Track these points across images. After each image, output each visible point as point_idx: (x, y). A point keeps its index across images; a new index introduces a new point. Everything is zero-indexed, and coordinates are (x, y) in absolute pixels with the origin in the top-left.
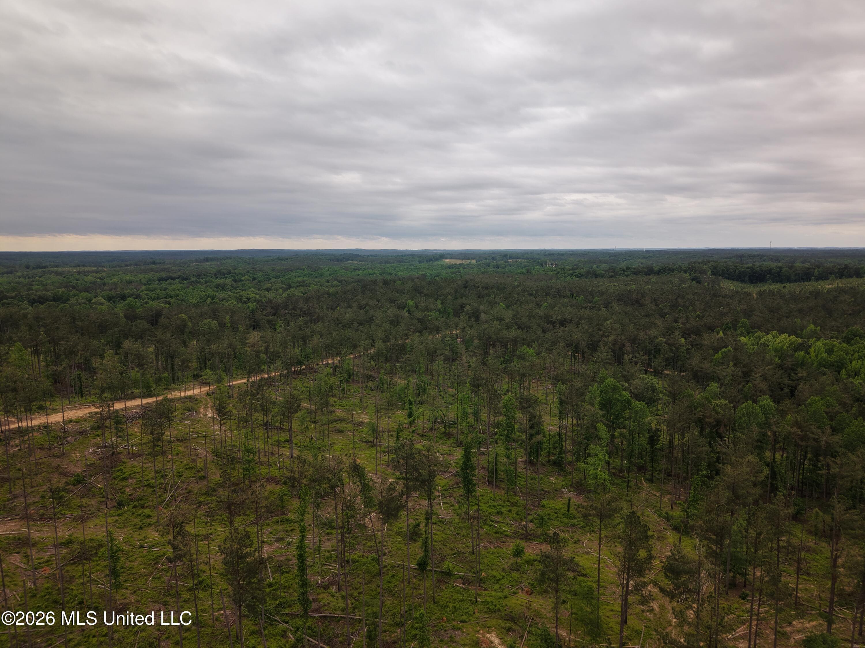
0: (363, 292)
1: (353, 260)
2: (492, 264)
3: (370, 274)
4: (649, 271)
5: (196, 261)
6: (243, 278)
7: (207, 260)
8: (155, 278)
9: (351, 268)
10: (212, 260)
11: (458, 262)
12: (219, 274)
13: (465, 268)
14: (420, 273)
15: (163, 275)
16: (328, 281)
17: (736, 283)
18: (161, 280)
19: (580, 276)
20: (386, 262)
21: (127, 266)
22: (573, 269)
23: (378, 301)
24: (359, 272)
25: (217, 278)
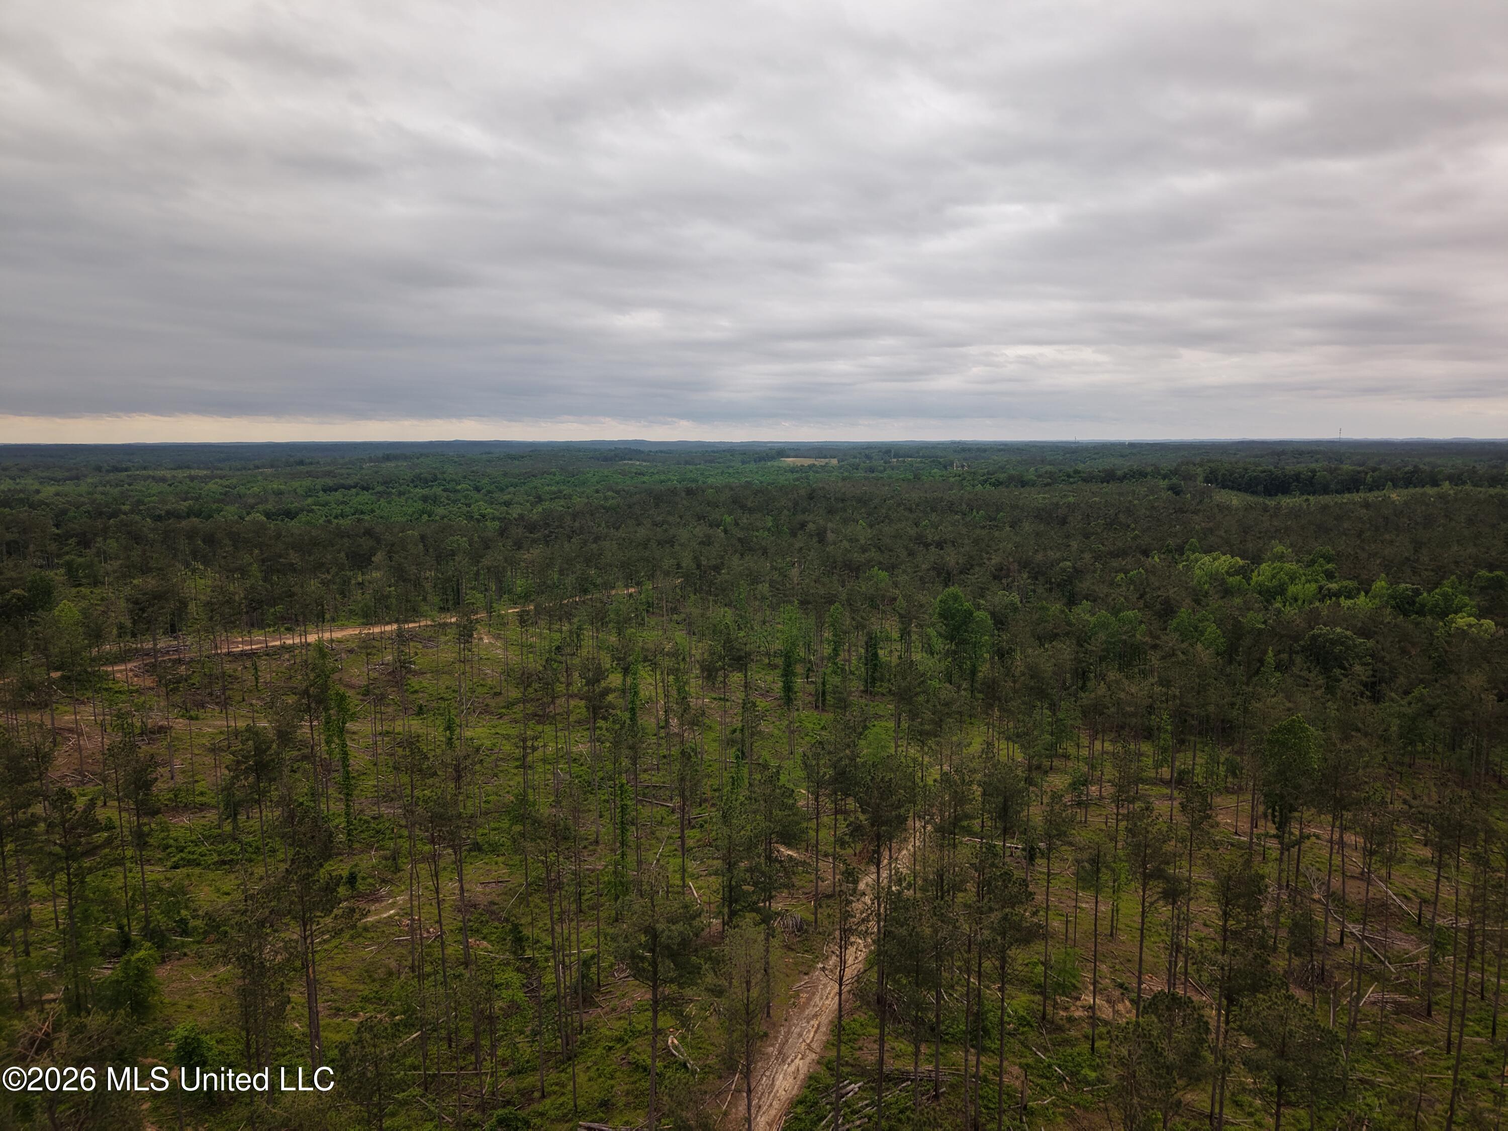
0: (657, 505)
1: (631, 459)
2: (862, 465)
3: (662, 482)
4: (1109, 477)
5: (371, 460)
6: (459, 487)
7: (388, 458)
8: (318, 487)
9: (630, 472)
10: (396, 458)
11: (807, 462)
12: (419, 480)
13: (817, 472)
14: (744, 480)
15: (330, 482)
16: (597, 491)
17: (1242, 495)
18: (326, 490)
19: (998, 484)
20: (687, 463)
21: (257, 467)
22: (988, 473)
23: (681, 517)
24: (645, 478)
25: (416, 487)
